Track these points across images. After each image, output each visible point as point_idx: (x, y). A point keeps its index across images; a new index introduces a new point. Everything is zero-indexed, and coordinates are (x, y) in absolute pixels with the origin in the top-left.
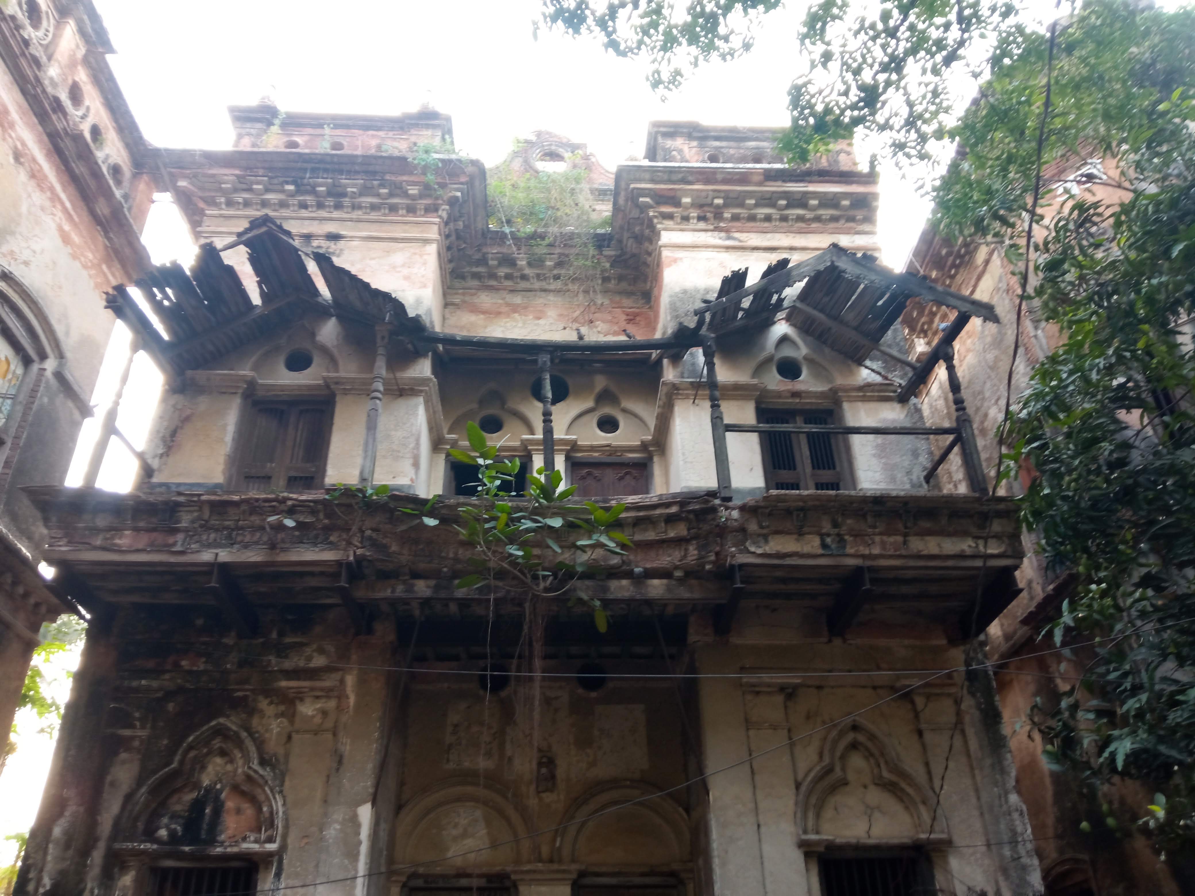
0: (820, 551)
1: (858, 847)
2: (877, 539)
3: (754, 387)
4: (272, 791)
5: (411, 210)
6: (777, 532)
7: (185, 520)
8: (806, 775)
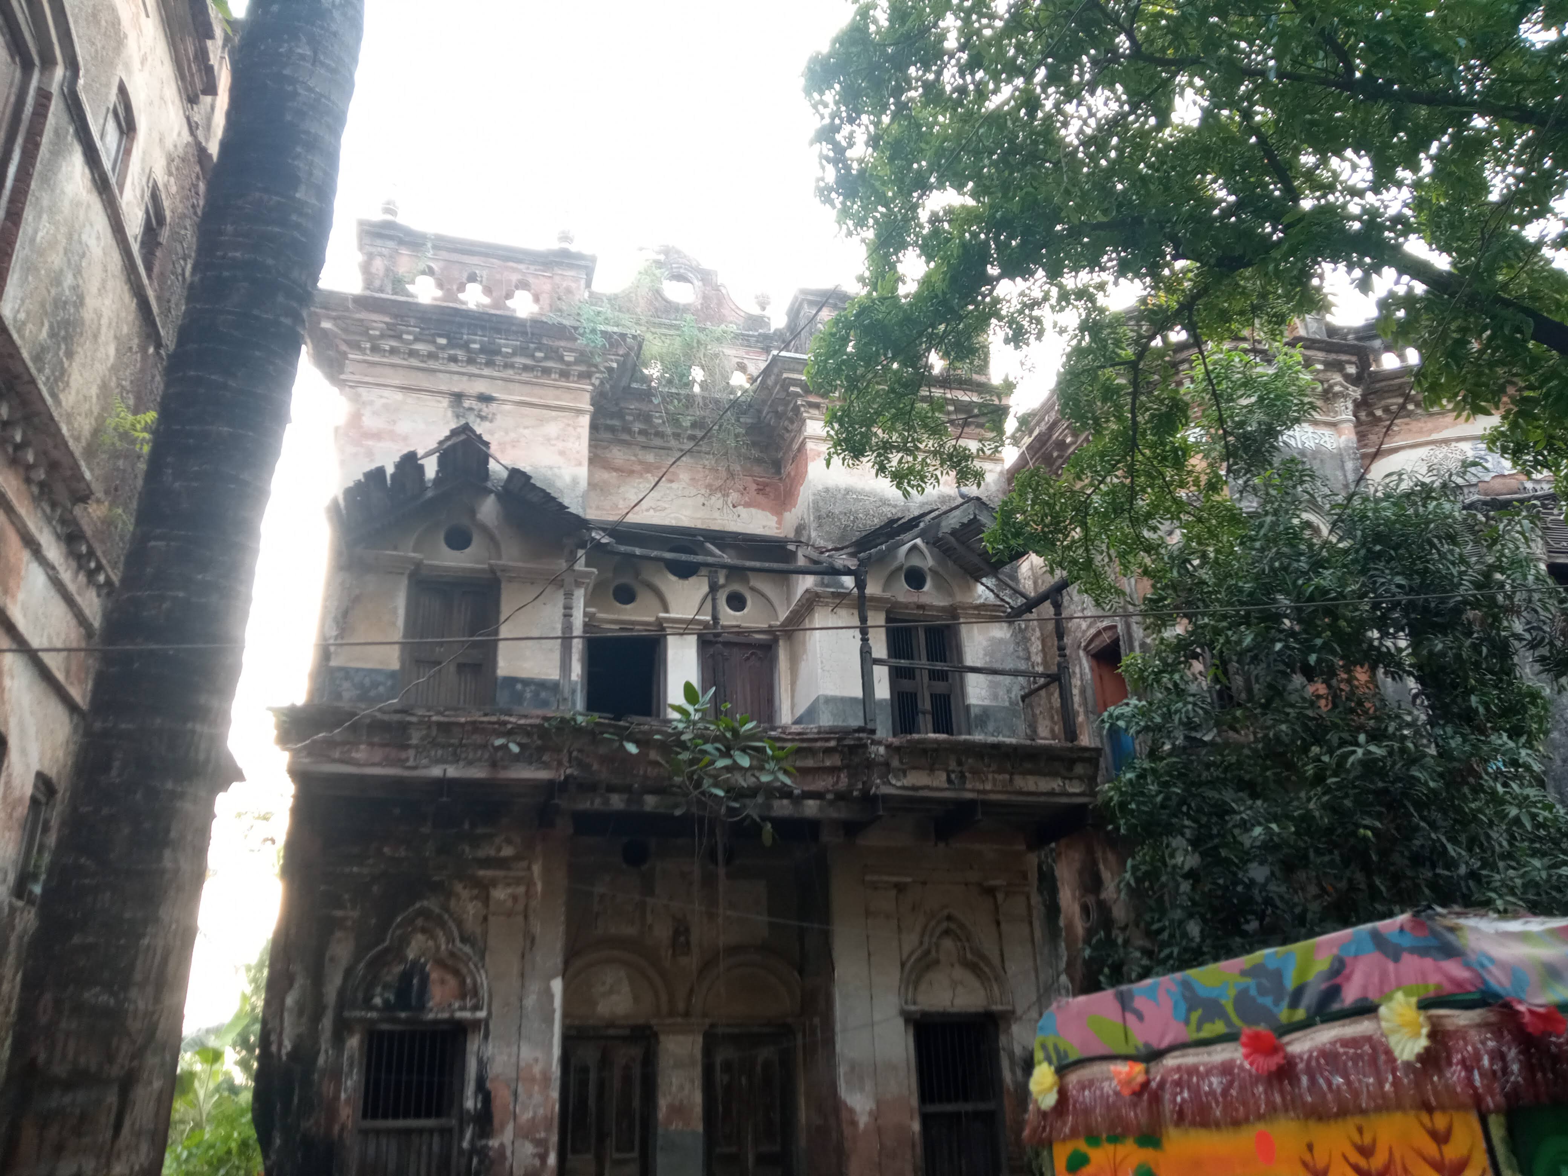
0: (946, 785)
1: (944, 1015)
2: (990, 776)
3: (887, 600)
4: (476, 966)
5: (564, 375)
6: (915, 768)
7: (415, 738)
8: (909, 956)
